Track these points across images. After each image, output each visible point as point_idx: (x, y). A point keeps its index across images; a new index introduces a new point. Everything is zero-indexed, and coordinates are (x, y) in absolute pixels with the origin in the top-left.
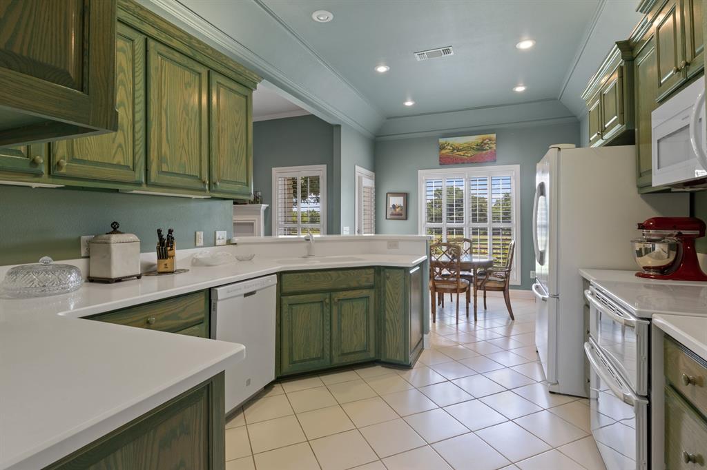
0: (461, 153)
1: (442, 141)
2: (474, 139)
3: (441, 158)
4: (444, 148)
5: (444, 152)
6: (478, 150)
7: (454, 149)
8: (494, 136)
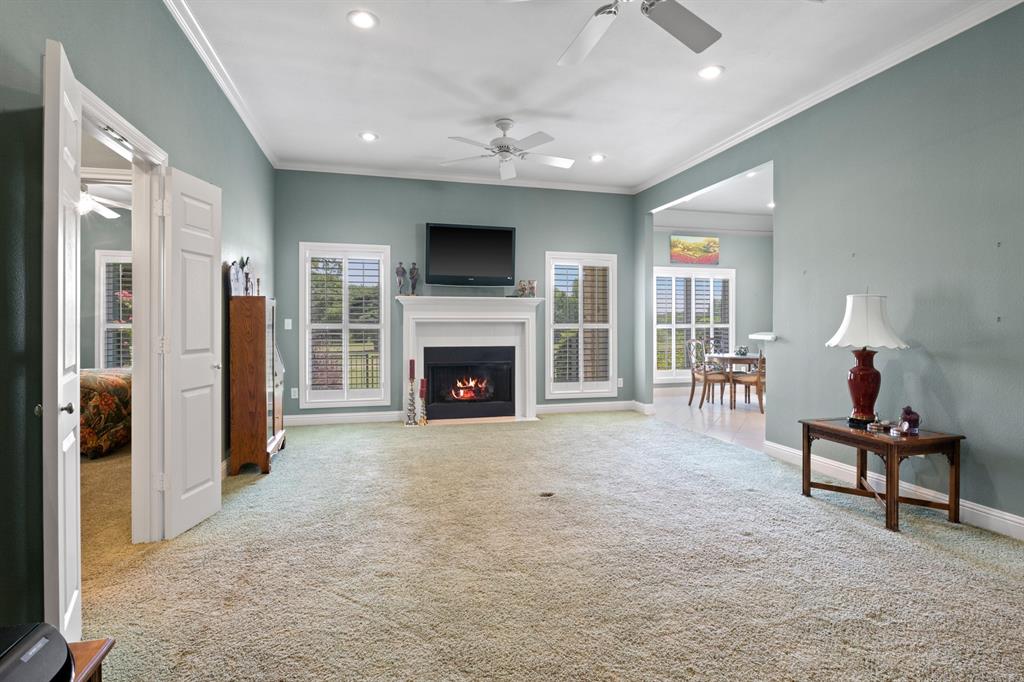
0: (691, 253)
1: (674, 238)
2: (701, 241)
3: (672, 256)
4: (676, 246)
5: (675, 250)
6: (705, 251)
7: (684, 249)
8: (717, 240)
